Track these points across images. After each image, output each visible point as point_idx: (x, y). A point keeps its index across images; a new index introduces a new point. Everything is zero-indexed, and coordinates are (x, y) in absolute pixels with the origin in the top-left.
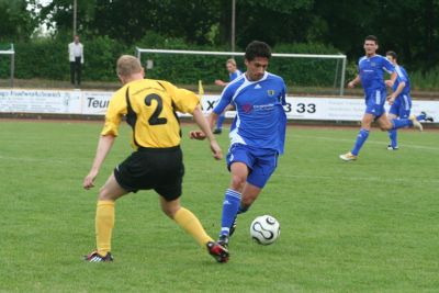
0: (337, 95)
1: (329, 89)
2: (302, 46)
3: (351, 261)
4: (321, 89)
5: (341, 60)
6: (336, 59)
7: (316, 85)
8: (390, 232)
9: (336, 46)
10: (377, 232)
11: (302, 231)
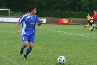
0: (8, 17)
1: (7, 16)
2: (2, 8)
3: (11, 48)
4: (5, 16)
5: (9, 10)
6: (8, 10)
7: (4, 15)
8: (18, 42)
9: (8, 8)
10: (15, 42)
11: (1, 42)
